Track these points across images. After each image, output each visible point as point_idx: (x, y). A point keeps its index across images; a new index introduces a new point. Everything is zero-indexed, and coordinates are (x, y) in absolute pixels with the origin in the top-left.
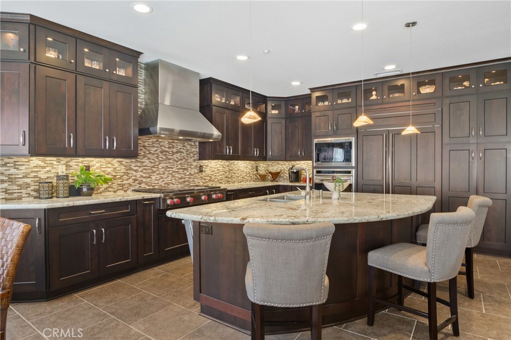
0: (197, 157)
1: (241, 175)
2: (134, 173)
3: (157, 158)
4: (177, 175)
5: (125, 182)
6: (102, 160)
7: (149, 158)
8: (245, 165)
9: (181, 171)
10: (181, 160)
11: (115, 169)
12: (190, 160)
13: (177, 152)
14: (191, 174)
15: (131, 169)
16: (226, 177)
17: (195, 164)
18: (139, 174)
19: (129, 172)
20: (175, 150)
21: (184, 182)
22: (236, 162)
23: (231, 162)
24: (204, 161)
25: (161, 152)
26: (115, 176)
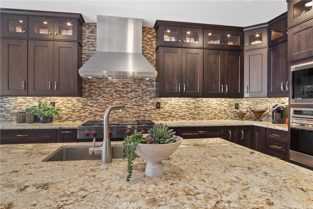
0: (153, 95)
1: (212, 112)
2: (90, 108)
3: (111, 96)
4: (131, 110)
5: (82, 114)
6: (64, 98)
7: (103, 97)
8: (219, 102)
9: (135, 107)
10: (136, 97)
11: (74, 105)
12: (147, 98)
13: (131, 92)
14: (146, 110)
15: (87, 105)
16: (191, 114)
17: (152, 101)
18: (94, 109)
19: (86, 107)
20: (129, 90)
21: (139, 116)
22: (205, 99)
23: (198, 99)
24: (162, 99)
25: (116, 92)
26: (74, 110)
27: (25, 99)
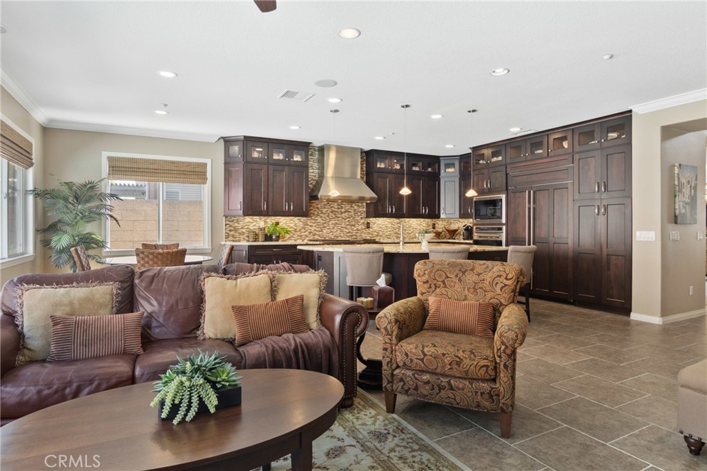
0: (364, 215)
1: (413, 232)
2: (310, 228)
3: (328, 216)
4: (345, 230)
5: (303, 234)
6: (287, 218)
7: (321, 217)
8: (418, 222)
9: (349, 227)
10: (349, 218)
11: (296, 224)
12: (357, 218)
13: (345, 212)
14: (358, 230)
15: (307, 225)
16: (396, 233)
17: (362, 221)
18: (313, 229)
19: (306, 226)
20: (343, 210)
21: (352, 236)
22: (407, 220)
23: (401, 219)
24: (371, 219)
25: (331, 212)
26: (296, 229)
27: (252, 219)
